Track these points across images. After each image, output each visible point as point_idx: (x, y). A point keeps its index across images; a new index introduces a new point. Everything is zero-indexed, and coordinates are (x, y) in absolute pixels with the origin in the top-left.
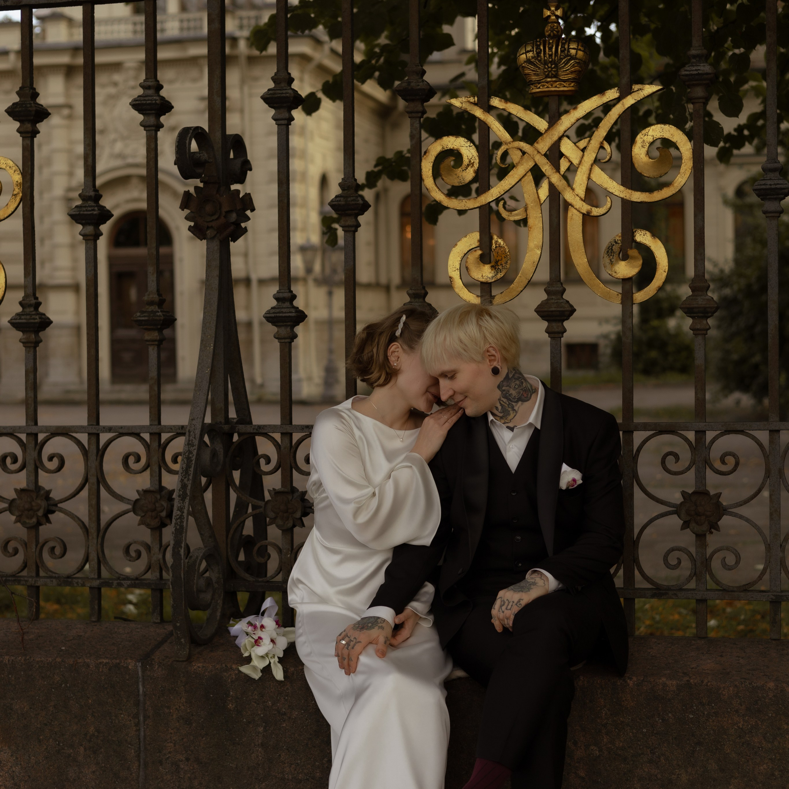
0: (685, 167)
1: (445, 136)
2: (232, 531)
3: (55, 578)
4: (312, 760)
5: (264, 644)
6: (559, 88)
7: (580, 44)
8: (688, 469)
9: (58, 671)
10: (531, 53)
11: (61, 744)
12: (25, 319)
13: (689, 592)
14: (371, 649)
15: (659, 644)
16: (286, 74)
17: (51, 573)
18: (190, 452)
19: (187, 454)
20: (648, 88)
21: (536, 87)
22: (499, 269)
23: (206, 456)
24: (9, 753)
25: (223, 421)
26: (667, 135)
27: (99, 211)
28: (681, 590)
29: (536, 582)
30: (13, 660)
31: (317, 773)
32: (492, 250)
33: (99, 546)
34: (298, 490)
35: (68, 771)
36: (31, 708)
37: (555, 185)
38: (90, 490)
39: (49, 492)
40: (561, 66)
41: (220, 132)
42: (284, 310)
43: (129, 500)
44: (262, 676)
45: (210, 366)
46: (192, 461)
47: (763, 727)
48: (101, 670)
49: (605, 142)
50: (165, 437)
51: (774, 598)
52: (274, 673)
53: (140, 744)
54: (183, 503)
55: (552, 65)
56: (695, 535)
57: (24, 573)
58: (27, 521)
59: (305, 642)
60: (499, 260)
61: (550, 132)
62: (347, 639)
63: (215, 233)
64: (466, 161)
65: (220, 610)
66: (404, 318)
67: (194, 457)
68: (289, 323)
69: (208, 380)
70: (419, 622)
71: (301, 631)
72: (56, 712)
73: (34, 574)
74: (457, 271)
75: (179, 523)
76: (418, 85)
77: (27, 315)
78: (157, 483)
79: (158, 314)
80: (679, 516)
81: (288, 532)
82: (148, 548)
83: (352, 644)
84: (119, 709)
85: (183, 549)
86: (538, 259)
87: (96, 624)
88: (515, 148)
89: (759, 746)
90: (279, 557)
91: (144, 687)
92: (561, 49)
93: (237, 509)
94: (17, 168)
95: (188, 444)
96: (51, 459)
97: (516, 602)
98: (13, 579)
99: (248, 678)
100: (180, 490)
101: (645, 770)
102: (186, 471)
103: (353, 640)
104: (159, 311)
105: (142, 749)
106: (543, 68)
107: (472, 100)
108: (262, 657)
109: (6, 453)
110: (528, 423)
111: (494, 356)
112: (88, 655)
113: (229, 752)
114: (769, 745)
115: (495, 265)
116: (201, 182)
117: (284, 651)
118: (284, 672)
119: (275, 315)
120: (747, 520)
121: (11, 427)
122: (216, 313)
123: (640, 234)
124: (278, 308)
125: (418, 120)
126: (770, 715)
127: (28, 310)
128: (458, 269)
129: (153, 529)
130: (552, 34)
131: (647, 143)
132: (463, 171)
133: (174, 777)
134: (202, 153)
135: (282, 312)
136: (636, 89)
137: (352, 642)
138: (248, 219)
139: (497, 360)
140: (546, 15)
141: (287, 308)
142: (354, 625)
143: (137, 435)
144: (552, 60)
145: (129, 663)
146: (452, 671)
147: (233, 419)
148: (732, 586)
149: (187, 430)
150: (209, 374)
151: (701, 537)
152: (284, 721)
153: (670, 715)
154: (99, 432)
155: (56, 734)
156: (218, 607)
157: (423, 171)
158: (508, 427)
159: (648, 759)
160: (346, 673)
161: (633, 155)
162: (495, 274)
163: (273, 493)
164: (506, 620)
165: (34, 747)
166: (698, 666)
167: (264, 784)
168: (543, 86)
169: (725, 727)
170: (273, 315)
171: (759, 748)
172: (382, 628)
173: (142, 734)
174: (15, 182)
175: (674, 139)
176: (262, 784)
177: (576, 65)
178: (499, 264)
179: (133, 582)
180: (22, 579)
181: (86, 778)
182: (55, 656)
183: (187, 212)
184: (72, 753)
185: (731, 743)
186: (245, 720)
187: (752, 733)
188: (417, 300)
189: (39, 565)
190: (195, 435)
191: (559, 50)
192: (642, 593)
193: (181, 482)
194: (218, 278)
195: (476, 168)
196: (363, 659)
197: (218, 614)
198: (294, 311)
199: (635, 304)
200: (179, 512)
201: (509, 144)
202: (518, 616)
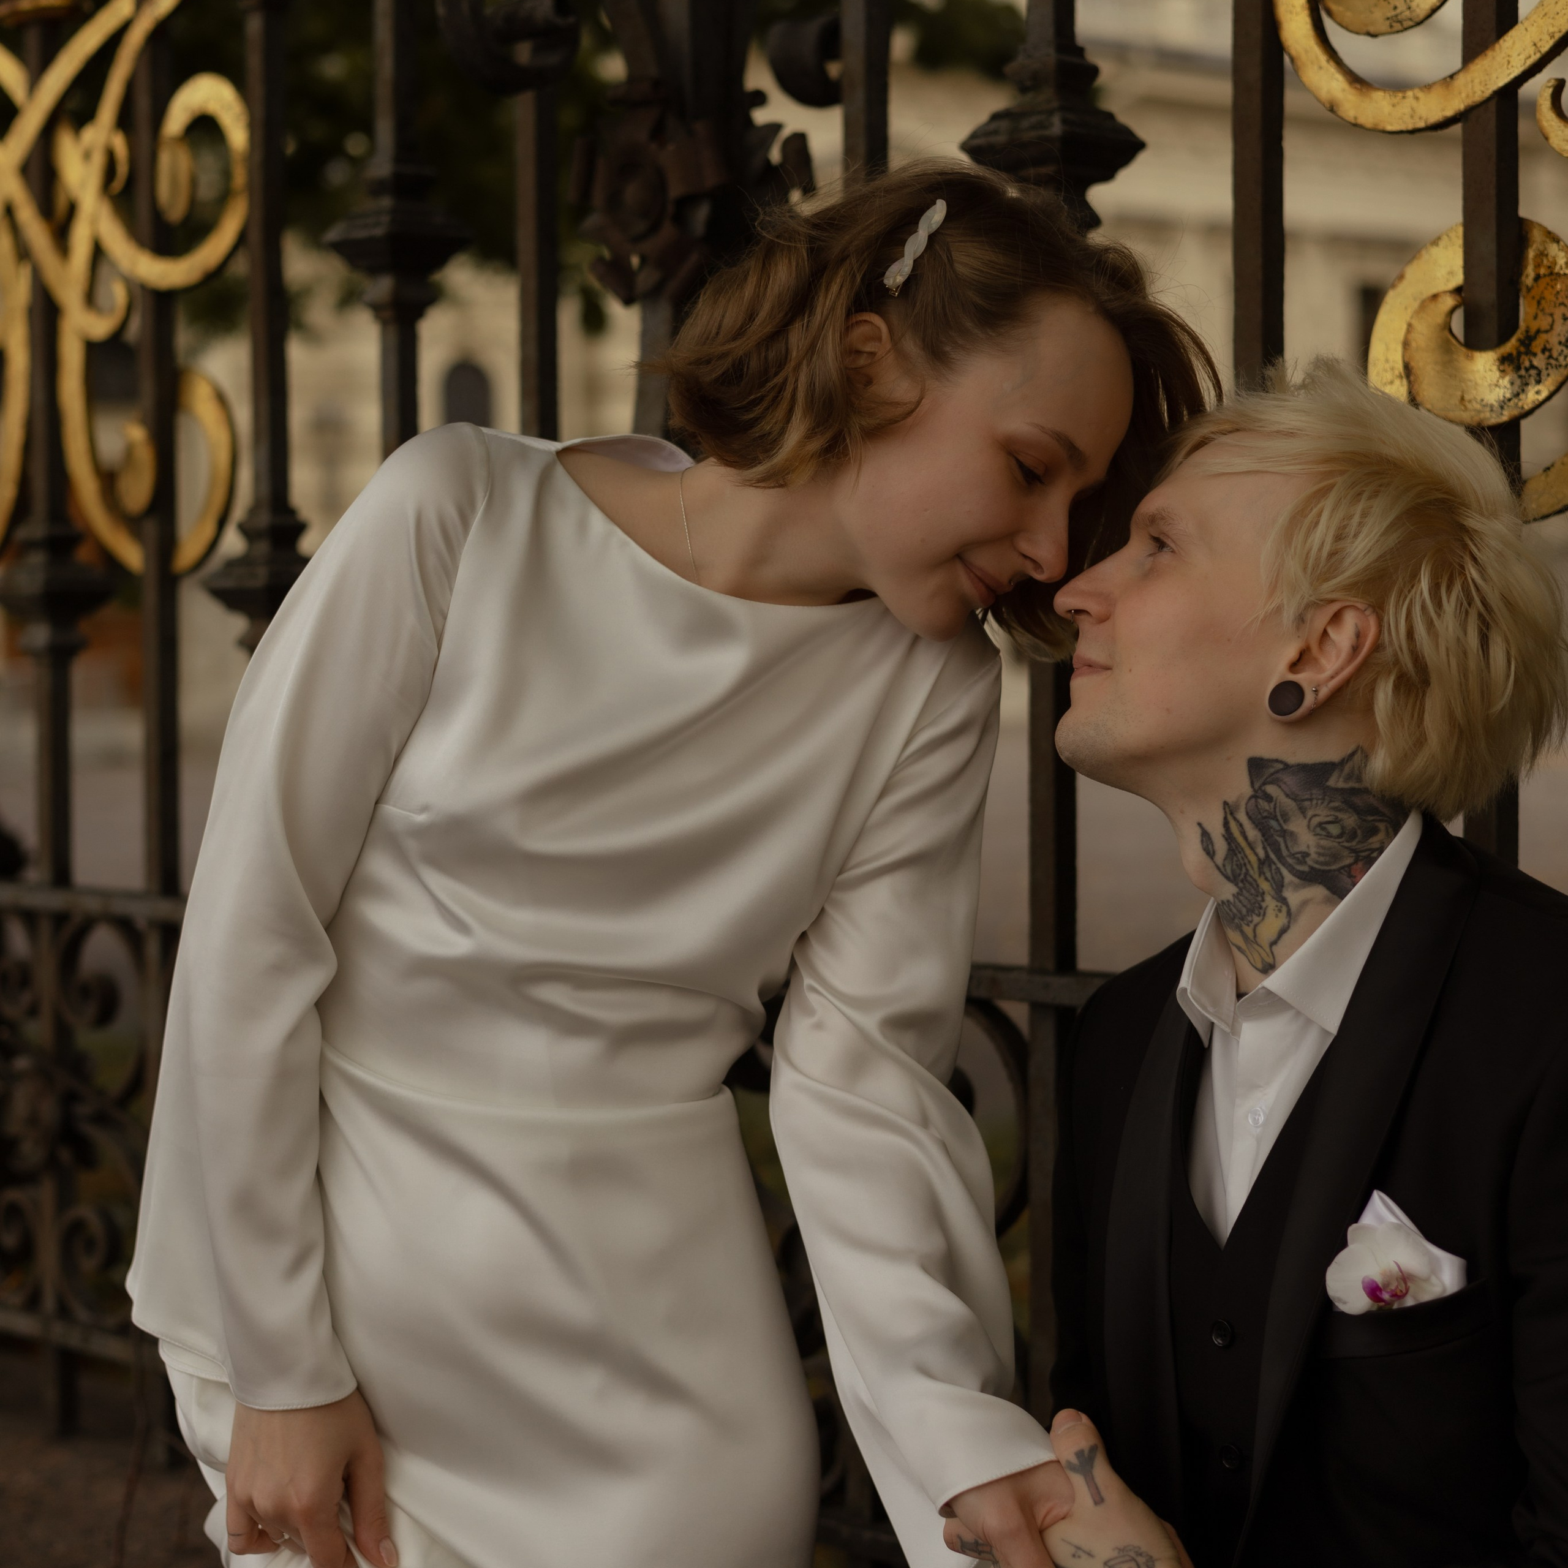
22: (1532, 367)
60: (1538, 331)
66: (938, 214)
74: (1398, 381)
77: (258, 562)
115: (1519, 354)
127: (259, 547)
128: (1400, 376)
162: (1516, 389)
178: (1537, 346)
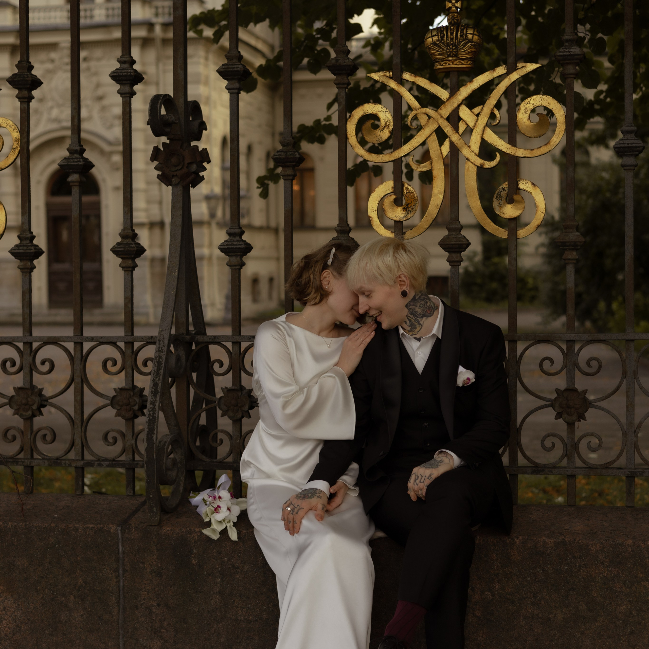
0: (560, 129)
1: (366, 103)
2: (192, 422)
3: (47, 459)
4: (260, 604)
5: (222, 512)
6: (458, 65)
7: (476, 30)
8: (561, 371)
9: (52, 534)
10: (436, 37)
11: (55, 593)
12: (22, 249)
13: (562, 469)
14: (311, 515)
15: (538, 511)
16: (237, 52)
17: (43, 456)
18: (160, 357)
19: (158, 359)
20: (530, 66)
21: (440, 64)
22: (409, 210)
23: (173, 361)
24: (12, 601)
25: (185, 332)
26: (545, 104)
27: (84, 163)
28: (555, 467)
29: (443, 460)
30: (15, 525)
31: (264, 615)
32: (403, 195)
33: (83, 434)
34: (245, 389)
35: (61, 615)
36: (30, 564)
37: (455, 143)
38: (75, 388)
39: (41, 390)
40: (460, 48)
41: (183, 99)
42: (234, 243)
43: (107, 396)
44: (220, 537)
45: (176, 287)
46: (162, 364)
47: (624, 575)
48: (88, 533)
49: (495, 109)
50: (137, 345)
51: (629, 473)
52: (230, 534)
53: (119, 593)
54: (155, 398)
55: (453, 47)
56: (566, 424)
57: (21, 456)
58: (24, 413)
59: (256, 510)
60: (409, 203)
61: (451, 101)
62: (292, 506)
63: (179, 180)
64: (382, 123)
65: (182, 485)
66: (334, 250)
67: (164, 361)
68: (239, 254)
69: (174, 299)
70: (348, 492)
71: (252, 501)
72: (51, 568)
73: (29, 457)
74: (375, 212)
75: (152, 414)
76: (345, 62)
77: (24, 246)
78: (131, 382)
79: (132, 246)
80: (554, 409)
81: (237, 422)
82: (123, 435)
83: (296, 510)
84: (102, 565)
85: (155, 435)
86: (441, 203)
87: (80, 496)
88: (423, 113)
89: (620, 591)
90: (230, 443)
91: (123, 546)
92: (460, 34)
93: (195, 404)
94: (16, 127)
95: (159, 351)
96: (43, 363)
97: (427, 476)
98: (12, 460)
99: (208, 539)
100: (152, 388)
101: (529, 610)
102: (157, 373)
103: (296, 506)
104: (133, 243)
105: (121, 596)
106: (445, 49)
107: (387, 74)
108: (220, 522)
109: (6, 358)
110: (432, 334)
111: (404, 281)
112: (77, 521)
113: (192, 599)
114: (628, 590)
115: (406, 207)
116: (168, 139)
117: (237, 517)
118: (239, 534)
119: (228, 247)
120: (608, 412)
121: (11, 338)
122: (180, 245)
123: (523, 182)
124: (230, 241)
125: (344, 90)
126: (629, 566)
127: (25, 242)
128: (376, 210)
129: (127, 420)
130: (453, 22)
131: (529, 110)
132: (381, 131)
133: (148, 619)
134: (170, 115)
135: (234, 245)
136: (520, 67)
137: (296, 509)
138: (205, 169)
139: (406, 285)
140: (448, 7)
141: (238, 241)
142: (297, 495)
143: (113, 344)
144: (453, 43)
145: (111, 527)
146: (375, 532)
147: (192, 331)
148: (595, 465)
149: (158, 339)
150: (175, 294)
151: (571, 425)
152: (237, 573)
153: (549, 566)
154: (83, 341)
155: (51, 585)
156: (181, 482)
157: (348, 131)
158: (415, 338)
159: (531, 602)
160: (291, 534)
161: (517, 119)
162: (406, 214)
163: (225, 391)
164: (420, 491)
165: (32, 596)
166: (570, 527)
167: (221, 624)
168: (446, 63)
169: (593, 576)
170: (226, 247)
171: (620, 592)
172: (320, 497)
173: (121, 584)
174: (14, 139)
175: (551, 107)
176: (219, 624)
177: (472, 47)
178: (409, 206)
179: (111, 462)
180: (20, 460)
181: (76, 621)
182: (50, 522)
183: (156, 163)
184: (64, 600)
185: (598, 588)
186: (205, 573)
187: (614, 580)
188: (343, 235)
189: (33, 449)
190: (164, 343)
191: (459, 35)
192: (524, 470)
193: (153, 381)
194: (181, 217)
195: (391, 129)
196: (305, 522)
197: (181, 488)
198: (243, 244)
199: (518, 239)
200: (152, 406)
201: (417, 110)
202: (430, 487)
